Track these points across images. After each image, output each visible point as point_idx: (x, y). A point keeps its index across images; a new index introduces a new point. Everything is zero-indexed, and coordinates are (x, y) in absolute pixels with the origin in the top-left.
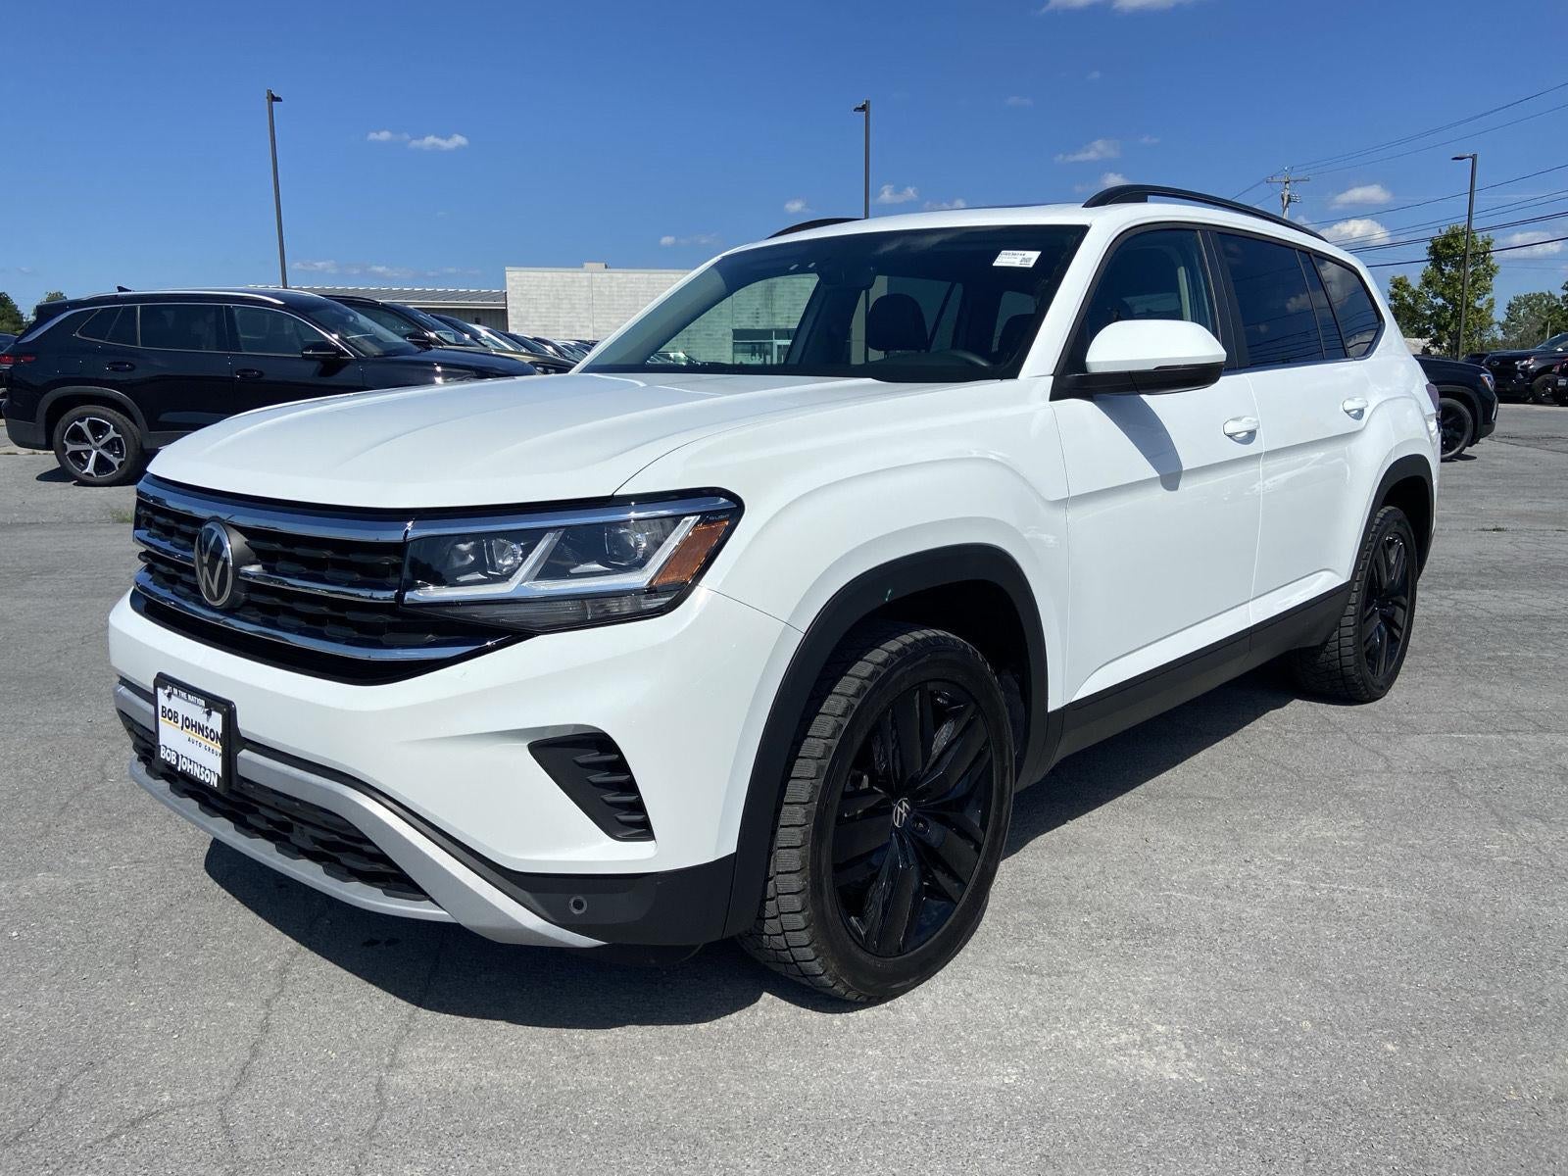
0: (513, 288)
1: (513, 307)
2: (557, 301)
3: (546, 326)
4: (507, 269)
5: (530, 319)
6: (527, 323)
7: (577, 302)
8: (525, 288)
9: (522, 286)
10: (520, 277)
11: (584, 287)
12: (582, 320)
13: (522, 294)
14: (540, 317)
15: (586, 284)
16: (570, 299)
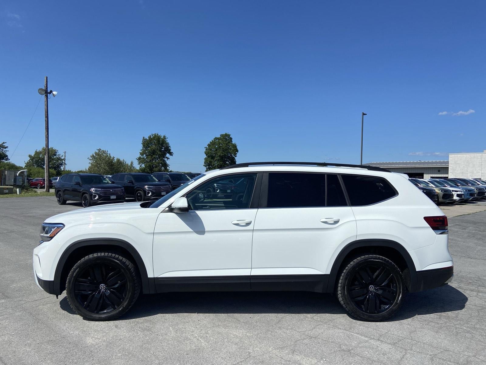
0: (451, 160)
1: (451, 166)
2: (467, 164)
3: (462, 172)
4: (449, 154)
5: (457, 170)
6: (455, 171)
7: (475, 164)
8: (455, 160)
9: (454, 159)
10: (454, 156)
11: (479, 159)
12: (477, 170)
13: (454, 162)
14: (460, 169)
15: (480, 158)
16: (473, 163)
